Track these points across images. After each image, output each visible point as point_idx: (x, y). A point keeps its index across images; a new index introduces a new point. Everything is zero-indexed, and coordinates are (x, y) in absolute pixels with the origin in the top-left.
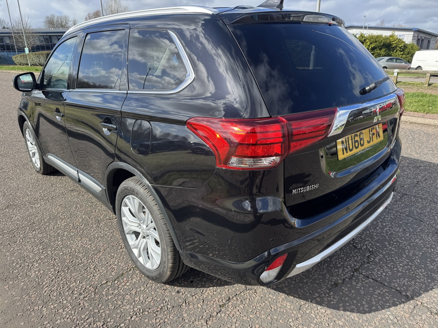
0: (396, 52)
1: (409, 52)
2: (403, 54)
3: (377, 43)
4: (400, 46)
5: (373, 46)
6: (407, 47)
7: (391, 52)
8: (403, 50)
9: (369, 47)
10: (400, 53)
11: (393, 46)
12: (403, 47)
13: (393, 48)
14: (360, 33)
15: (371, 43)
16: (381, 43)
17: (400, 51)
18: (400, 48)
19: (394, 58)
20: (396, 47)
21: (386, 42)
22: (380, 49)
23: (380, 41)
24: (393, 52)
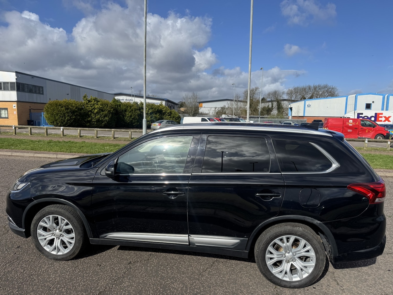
0: (166, 116)
1: (174, 117)
2: (170, 118)
3: (153, 109)
4: (168, 112)
5: (151, 112)
6: (172, 113)
7: (163, 116)
8: (170, 115)
9: (148, 112)
10: (168, 117)
11: (163, 112)
12: (169, 113)
13: (164, 113)
14: (140, 102)
15: (149, 109)
16: (156, 109)
17: (168, 115)
18: (168, 113)
19: (170, 121)
20: (165, 113)
21: (159, 109)
22: (156, 114)
23: (155, 108)
24: (164, 116)
